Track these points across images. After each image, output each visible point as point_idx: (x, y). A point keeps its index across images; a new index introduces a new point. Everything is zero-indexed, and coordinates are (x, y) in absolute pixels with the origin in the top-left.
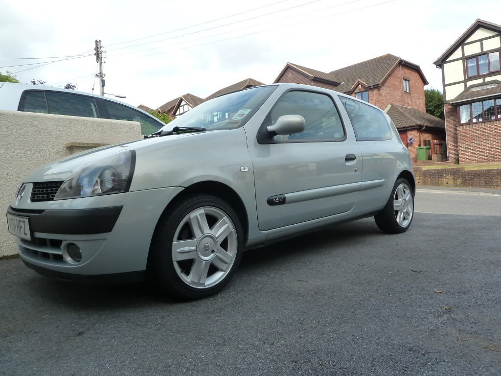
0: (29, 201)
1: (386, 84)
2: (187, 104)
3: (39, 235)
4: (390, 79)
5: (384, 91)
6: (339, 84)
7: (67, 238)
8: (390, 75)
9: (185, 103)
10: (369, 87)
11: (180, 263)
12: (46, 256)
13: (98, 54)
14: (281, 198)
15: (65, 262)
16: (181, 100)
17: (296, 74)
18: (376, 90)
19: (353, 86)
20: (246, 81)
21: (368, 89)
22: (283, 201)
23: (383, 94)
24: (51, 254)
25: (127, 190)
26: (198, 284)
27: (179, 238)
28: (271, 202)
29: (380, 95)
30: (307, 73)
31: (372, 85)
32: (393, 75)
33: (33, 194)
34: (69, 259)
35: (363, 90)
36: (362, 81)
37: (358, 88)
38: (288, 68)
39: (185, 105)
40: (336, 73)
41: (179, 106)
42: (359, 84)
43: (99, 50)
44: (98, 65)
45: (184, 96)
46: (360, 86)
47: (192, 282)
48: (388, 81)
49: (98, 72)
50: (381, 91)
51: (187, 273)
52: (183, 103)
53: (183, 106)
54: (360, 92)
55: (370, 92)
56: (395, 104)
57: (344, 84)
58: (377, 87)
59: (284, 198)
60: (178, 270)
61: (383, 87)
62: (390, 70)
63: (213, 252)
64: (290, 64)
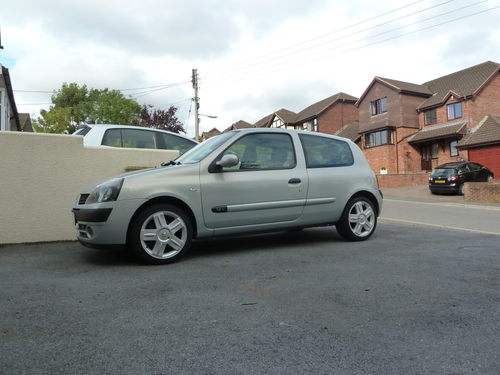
0: (78, 204)
1: (483, 94)
2: (279, 119)
4: (488, 88)
5: (479, 101)
6: (431, 95)
8: (487, 84)
9: (278, 119)
10: (461, 98)
11: (146, 242)
13: (194, 81)
14: (223, 208)
15: (87, 237)
16: (274, 116)
17: (383, 88)
18: (470, 101)
19: (444, 98)
20: (337, 95)
21: (461, 100)
22: (225, 210)
23: (479, 105)
25: (115, 199)
26: (157, 255)
27: (147, 228)
28: (215, 210)
29: (475, 106)
30: (395, 87)
31: (465, 96)
32: (492, 83)
33: (80, 200)
34: (89, 235)
35: (455, 101)
36: (454, 93)
37: (450, 100)
38: (376, 82)
39: (278, 120)
40: (430, 85)
41: (272, 121)
42: (451, 95)
43: (195, 77)
44: (193, 90)
45: (277, 112)
46: (452, 97)
47: (153, 254)
48: (485, 91)
49: (194, 96)
50: (476, 102)
51: (151, 248)
52: (276, 118)
53: (276, 121)
54: (452, 104)
55: (463, 103)
56: (493, 115)
57: (437, 95)
58: (470, 98)
59: (226, 208)
60: (144, 246)
61: (479, 98)
62: (488, 79)
63: (169, 238)
64: (377, 78)
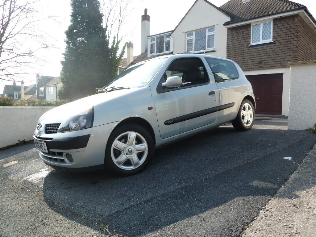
0: (44, 133)
3: (52, 150)
7: (65, 151)
12: (56, 160)
15: (66, 163)
22: (173, 122)
24: (59, 159)
25: (92, 127)
28: (166, 123)
